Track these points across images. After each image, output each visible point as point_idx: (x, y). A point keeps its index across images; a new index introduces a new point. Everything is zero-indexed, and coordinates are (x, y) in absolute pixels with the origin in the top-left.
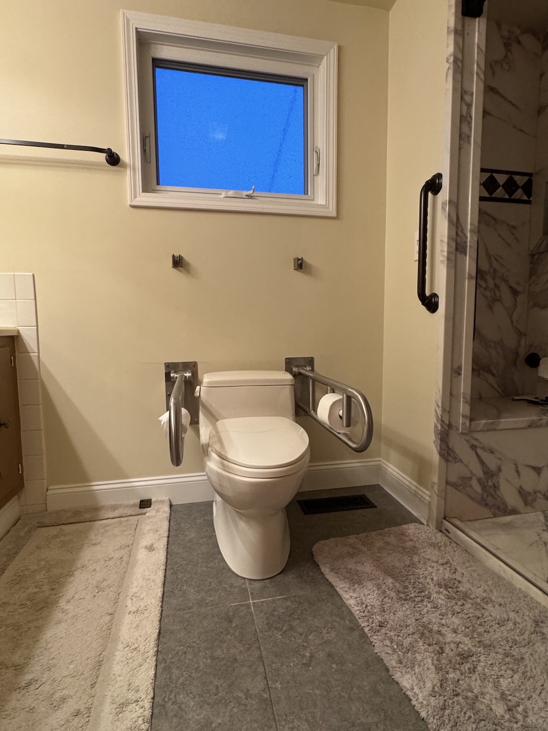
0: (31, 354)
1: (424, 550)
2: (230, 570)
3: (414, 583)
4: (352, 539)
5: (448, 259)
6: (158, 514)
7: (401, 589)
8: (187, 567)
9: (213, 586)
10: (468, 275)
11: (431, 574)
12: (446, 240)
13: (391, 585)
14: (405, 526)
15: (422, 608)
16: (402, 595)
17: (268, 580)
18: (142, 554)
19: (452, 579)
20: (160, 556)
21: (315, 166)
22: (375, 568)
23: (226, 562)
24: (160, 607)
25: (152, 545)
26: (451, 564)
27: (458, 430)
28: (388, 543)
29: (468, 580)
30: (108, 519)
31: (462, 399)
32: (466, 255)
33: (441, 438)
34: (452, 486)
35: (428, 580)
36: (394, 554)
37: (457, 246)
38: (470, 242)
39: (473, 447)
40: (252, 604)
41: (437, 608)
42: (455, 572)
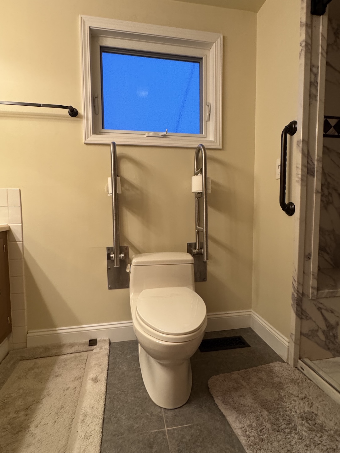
0: (18, 242)
1: (288, 385)
2: (150, 400)
3: (283, 415)
4: (235, 375)
5: (302, 180)
6: (101, 350)
7: (274, 421)
8: (121, 397)
9: (139, 414)
10: (316, 191)
11: (294, 407)
12: (300, 166)
13: (266, 417)
14: (272, 364)
15: (291, 439)
16: (275, 427)
17: (178, 410)
18: (89, 385)
19: (310, 413)
20: (102, 386)
21: (207, 115)
22: (253, 401)
23: (148, 393)
24: (101, 433)
25: (97, 377)
26: (308, 399)
27: (308, 297)
28: (261, 379)
29: (322, 413)
30: (68, 354)
31: (311, 275)
32: (314, 176)
33: (297, 303)
34: (304, 336)
35: (293, 413)
36: (266, 389)
37: (308, 171)
38: (317, 168)
39: (319, 309)
40: (166, 431)
41: (302, 439)
42: (312, 406)
